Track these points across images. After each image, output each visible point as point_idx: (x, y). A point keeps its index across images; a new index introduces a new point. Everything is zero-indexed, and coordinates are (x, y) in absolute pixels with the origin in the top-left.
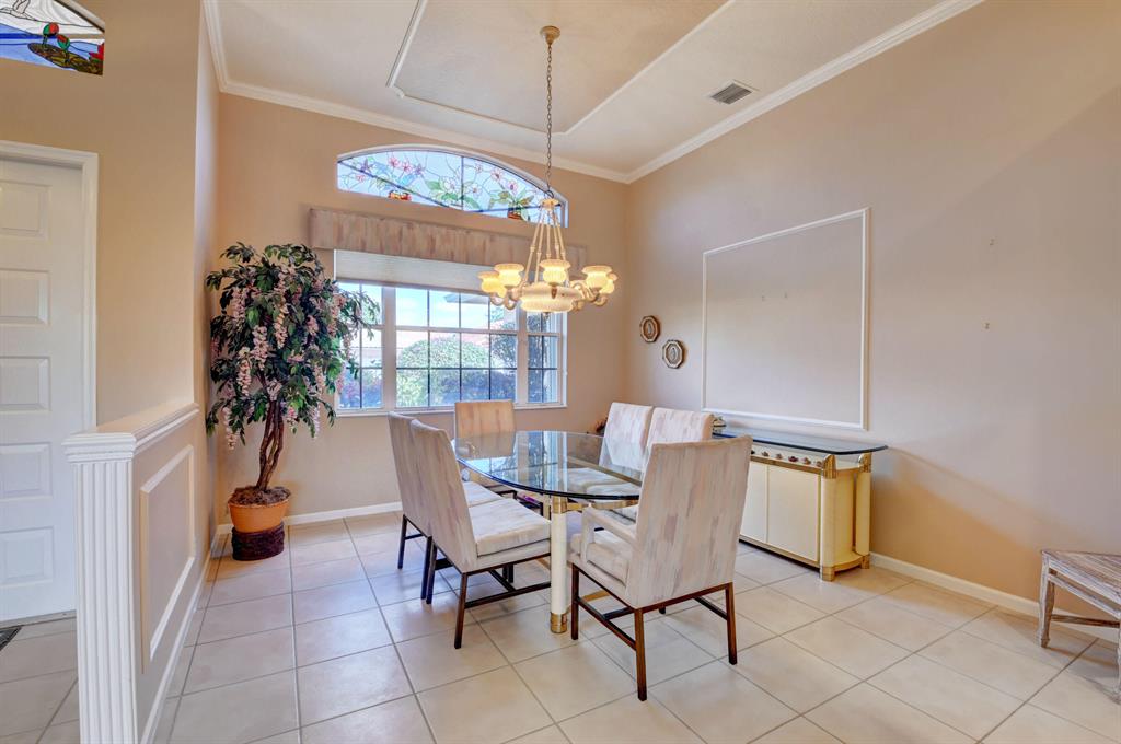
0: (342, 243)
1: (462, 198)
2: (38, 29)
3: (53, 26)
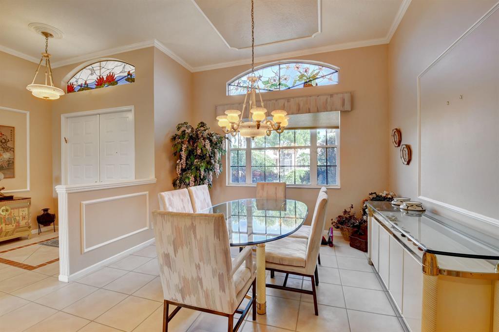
1: (279, 84)
2: (126, 74)
3: (129, 72)
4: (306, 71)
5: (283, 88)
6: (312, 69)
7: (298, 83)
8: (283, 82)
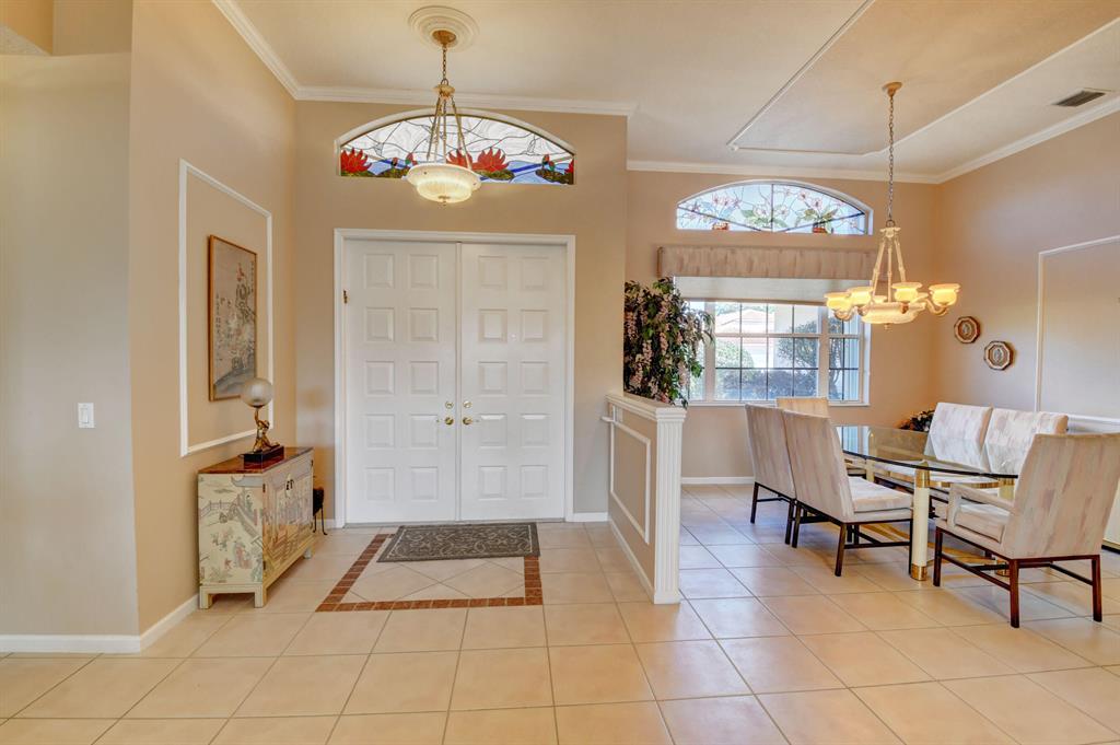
0: (683, 272)
1: (772, 221)
2: (539, 160)
3: (547, 157)
4: (817, 204)
5: (777, 228)
6: (827, 204)
7: (803, 222)
8: (779, 217)
